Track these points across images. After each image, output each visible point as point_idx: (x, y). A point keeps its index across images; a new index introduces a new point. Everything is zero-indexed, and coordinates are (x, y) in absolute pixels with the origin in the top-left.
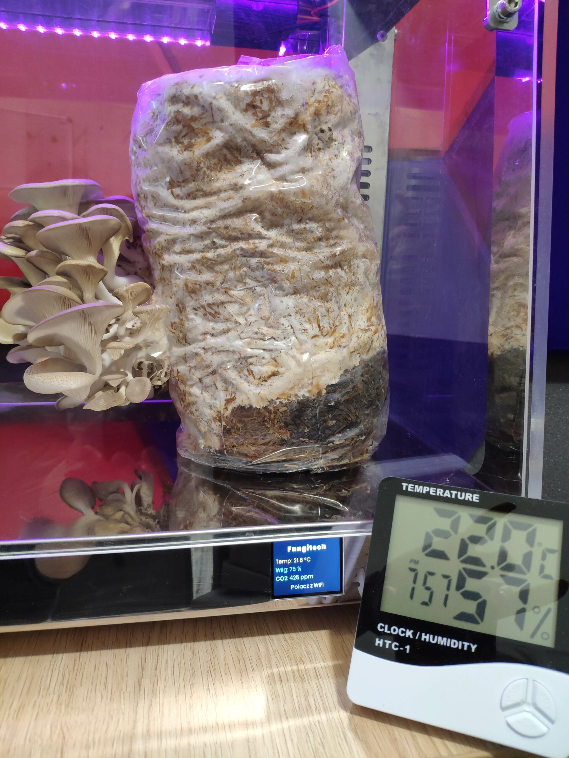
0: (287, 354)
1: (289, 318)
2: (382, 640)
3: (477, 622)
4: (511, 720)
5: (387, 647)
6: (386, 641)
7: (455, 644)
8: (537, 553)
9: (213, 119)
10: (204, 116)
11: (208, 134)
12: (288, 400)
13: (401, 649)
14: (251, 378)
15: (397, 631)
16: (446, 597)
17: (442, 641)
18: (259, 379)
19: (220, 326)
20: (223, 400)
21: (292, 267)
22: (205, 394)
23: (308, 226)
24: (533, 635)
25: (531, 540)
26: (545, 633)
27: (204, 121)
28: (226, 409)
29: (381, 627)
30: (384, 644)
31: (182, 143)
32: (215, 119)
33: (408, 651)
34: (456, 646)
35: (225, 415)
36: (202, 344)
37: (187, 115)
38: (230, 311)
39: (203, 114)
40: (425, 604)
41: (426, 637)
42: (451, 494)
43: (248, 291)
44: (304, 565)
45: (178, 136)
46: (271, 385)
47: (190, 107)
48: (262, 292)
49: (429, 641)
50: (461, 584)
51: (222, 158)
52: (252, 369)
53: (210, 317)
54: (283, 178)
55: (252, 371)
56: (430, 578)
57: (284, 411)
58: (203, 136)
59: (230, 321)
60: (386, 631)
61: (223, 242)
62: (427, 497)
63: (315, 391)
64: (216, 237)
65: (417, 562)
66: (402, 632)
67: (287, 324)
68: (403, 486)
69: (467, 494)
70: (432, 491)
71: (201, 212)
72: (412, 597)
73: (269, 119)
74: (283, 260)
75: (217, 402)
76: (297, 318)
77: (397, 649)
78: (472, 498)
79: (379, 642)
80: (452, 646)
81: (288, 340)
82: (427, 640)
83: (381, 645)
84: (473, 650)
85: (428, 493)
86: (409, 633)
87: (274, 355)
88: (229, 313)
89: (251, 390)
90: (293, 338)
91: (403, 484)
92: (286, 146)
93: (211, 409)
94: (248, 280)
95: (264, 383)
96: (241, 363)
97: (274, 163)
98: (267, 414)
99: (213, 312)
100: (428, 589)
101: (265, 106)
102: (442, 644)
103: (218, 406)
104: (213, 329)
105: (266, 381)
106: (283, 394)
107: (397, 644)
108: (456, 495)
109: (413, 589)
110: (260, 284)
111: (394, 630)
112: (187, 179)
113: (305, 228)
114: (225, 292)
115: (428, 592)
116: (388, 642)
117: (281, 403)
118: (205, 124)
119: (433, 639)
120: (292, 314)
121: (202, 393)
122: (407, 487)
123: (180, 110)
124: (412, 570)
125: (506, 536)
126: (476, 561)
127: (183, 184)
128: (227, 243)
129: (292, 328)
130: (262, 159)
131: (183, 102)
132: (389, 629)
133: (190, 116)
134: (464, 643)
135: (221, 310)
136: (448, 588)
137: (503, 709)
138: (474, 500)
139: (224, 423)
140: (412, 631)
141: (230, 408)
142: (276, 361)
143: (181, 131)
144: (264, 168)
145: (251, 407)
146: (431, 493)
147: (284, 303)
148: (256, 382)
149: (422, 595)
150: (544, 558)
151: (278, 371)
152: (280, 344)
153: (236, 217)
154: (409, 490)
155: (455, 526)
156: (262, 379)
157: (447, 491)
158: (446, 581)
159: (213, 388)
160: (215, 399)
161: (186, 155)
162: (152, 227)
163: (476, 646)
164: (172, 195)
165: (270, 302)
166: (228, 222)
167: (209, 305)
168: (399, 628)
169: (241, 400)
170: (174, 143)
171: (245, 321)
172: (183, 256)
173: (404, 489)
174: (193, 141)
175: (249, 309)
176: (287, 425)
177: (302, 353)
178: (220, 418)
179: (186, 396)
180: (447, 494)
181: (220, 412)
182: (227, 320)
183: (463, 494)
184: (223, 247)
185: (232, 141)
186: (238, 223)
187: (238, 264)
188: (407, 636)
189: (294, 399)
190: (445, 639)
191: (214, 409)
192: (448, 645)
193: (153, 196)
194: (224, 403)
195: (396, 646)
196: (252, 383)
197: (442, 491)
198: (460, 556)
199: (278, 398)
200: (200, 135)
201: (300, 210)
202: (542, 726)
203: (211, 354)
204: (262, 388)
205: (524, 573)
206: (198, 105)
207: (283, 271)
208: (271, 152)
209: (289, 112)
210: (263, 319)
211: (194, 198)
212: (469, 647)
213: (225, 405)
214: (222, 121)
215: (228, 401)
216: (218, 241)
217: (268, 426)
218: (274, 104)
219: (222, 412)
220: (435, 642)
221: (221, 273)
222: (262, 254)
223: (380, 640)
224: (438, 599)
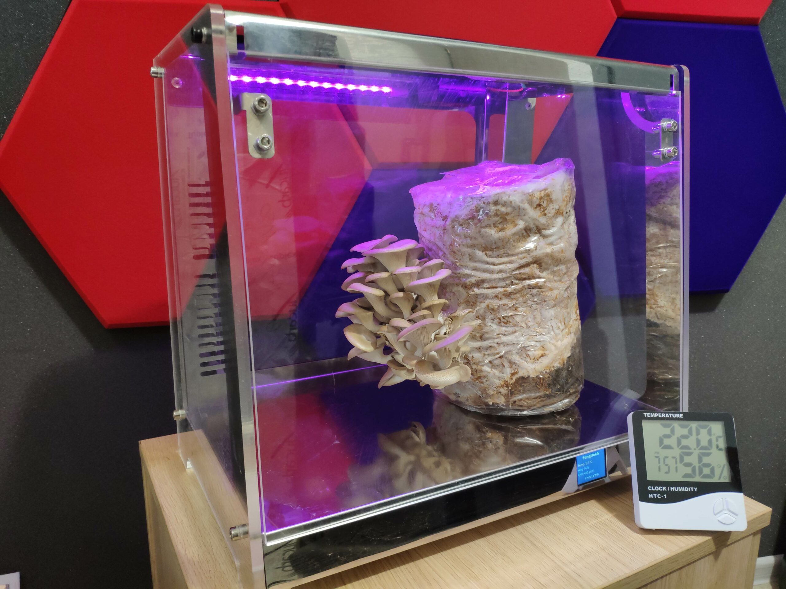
0: (550, 342)
1: (551, 321)
2: (652, 495)
3: (693, 477)
4: (720, 519)
5: (655, 497)
6: (654, 495)
7: (687, 489)
8: (714, 438)
9: (519, 214)
10: (514, 212)
11: (514, 222)
12: (550, 370)
13: (662, 497)
14: (528, 359)
15: (658, 488)
16: (676, 467)
17: (681, 489)
18: (534, 359)
19: (510, 329)
20: (509, 373)
21: (556, 292)
22: (495, 371)
23: (560, 268)
24: (720, 478)
25: (710, 433)
26: (724, 476)
27: (513, 215)
28: (512, 379)
29: (650, 488)
30: (654, 496)
31: (498, 227)
32: (520, 214)
33: (666, 497)
34: (687, 490)
35: (511, 383)
36: (496, 341)
37: (504, 212)
38: (517, 320)
39: (513, 211)
40: (666, 473)
41: (673, 489)
42: (669, 415)
43: (528, 307)
44: (589, 465)
45: (496, 223)
46: (541, 362)
47: (506, 207)
48: (536, 308)
49: (675, 490)
50: (682, 460)
51: (521, 235)
52: (529, 354)
53: (503, 324)
54: (551, 244)
55: (529, 355)
56: (666, 459)
57: (548, 377)
58: (512, 223)
59: (517, 326)
60: (653, 490)
61: (517, 282)
62: (658, 418)
63: (562, 362)
64: (513, 279)
65: (658, 453)
66: (661, 489)
67: (550, 325)
68: (644, 415)
69: (677, 414)
70: (659, 415)
71: (506, 266)
72: (660, 470)
73: (546, 212)
74: (551, 289)
75: (505, 375)
76: (555, 321)
77: (660, 497)
78: (680, 416)
79: (651, 496)
80: (686, 490)
81: (550, 334)
82: (674, 490)
83: (652, 497)
84: (696, 491)
85: (658, 416)
86: (664, 489)
87: (542, 344)
88: (517, 321)
89: (529, 367)
90: (552, 333)
91: (644, 414)
92: (553, 225)
93: (500, 380)
94: (529, 302)
95: (537, 361)
96: (522, 350)
97: (547, 235)
98: (538, 380)
99: (506, 321)
100: (667, 465)
101: (545, 205)
102: (681, 490)
103: (506, 378)
104: (506, 331)
105: (538, 360)
106: (547, 367)
107: (660, 495)
108: (672, 416)
109: (659, 467)
110: (535, 303)
111: (657, 488)
112: (498, 247)
113: (559, 269)
114: (515, 309)
115: (667, 467)
116: (655, 495)
117: (546, 372)
118: (514, 217)
119: (676, 489)
120: (553, 319)
121: (492, 370)
122: (647, 415)
123: (500, 209)
124: (656, 457)
125: (698, 433)
126: (687, 447)
127: (495, 250)
128: (519, 282)
129: (552, 327)
130: (540, 233)
131: (502, 204)
132: (654, 488)
133: (506, 212)
134: (691, 488)
135: (510, 320)
136: (676, 463)
137: (715, 515)
138: (681, 417)
139: (510, 388)
140: (665, 487)
141: (514, 378)
142: (543, 347)
143: (498, 221)
144: (541, 238)
145: (529, 377)
146: (659, 416)
147: (550, 313)
148: (532, 361)
149: (664, 469)
150: (717, 441)
151: (545, 354)
152: (546, 338)
153: (526, 267)
154: (648, 416)
155: (673, 431)
156: (536, 359)
157: (667, 414)
158: (674, 460)
159: (501, 367)
160: (503, 373)
161: (501, 234)
162: (466, 272)
163: (696, 488)
164: (485, 255)
165: (541, 313)
166: (522, 271)
167: (503, 317)
168: (659, 487)
169: (522, 373)
170: (492, 227)
171: (526, 326)
172: (489, 290)
173: (645, 416)
174: (505, 226)
175: (528, 318)
176: (549, 385)
177: (557, 341)
178: (507, 385)
179: (478, 372)
180: (667, 416)
181: (507, 381)
182: (515, 325)
183: (675, 414)
184: (517, 284)
185: (528, 226)
186: (526, 270)
187: (525, 293)
188: (664, 490)
189: (553, 369)
190: (682, 488)
191: (502, 379)
192: (684, 490)
193: (469, 255)
194: (509, 375)
195: (659, 496)
196: (529, 362)
197: (665, 414)
198: (678, 446)
199: (545, 370)
200: (509, 223)
201: (559, 260)
202: (732, 518)
203: (503, 346)
204: (536, 365)
205: (710, 450)
206: (511, 206)
207: (551, 295)
208: (545, 229)
209: (556, 206)
210: (537, 324)
211: (501, 257)
212: (694, 489)
213: (511, 376)
214: (524, 215)
215: (513, 374)
216: (515, 281)
217: (539, 387)
218: (549, 202)
219: (509, 381)
220: (677, 490)
221: (515, 299)
222: (540, 287)
223: (651, 495)
224: (673, 469)
